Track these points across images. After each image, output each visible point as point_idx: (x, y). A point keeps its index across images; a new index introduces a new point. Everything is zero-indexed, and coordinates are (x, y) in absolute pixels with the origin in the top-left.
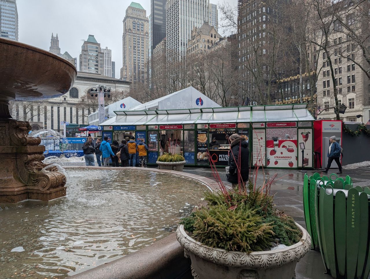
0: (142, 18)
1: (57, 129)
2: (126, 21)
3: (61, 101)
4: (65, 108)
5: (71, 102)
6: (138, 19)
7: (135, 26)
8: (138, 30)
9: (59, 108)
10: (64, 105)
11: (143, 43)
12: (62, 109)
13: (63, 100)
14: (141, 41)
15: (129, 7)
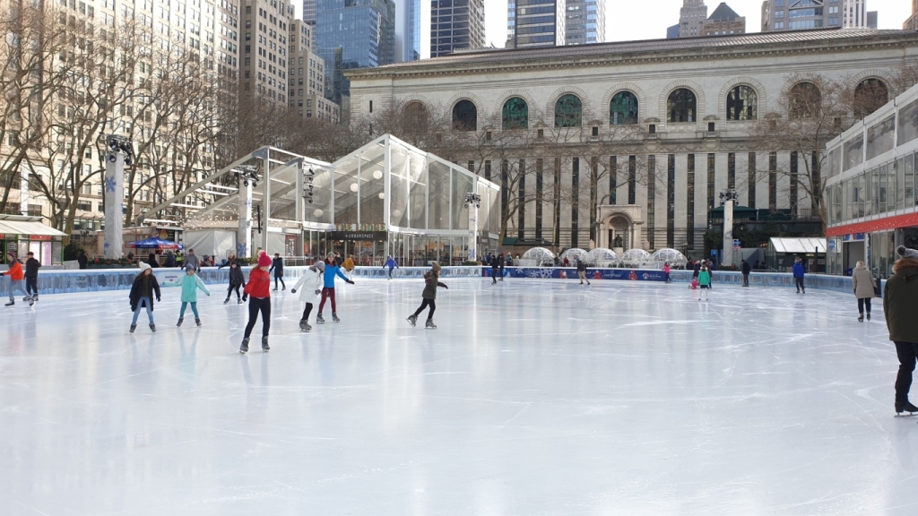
1: (686, 226)
3: (700, 135)
4: (711, 158)
5: (731, 134)
9: (691, 157)
10: (710, 146)
12: (701, 161)
13: (707, 129)
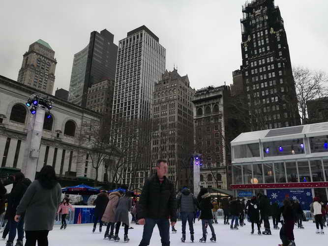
0: (49, 58)
2: (29, 56)
6: (45, 57)
7: (39, 64)
8: (42, 68)
11: (46, 83)
14: (44, 81)
15: (36, 43)
